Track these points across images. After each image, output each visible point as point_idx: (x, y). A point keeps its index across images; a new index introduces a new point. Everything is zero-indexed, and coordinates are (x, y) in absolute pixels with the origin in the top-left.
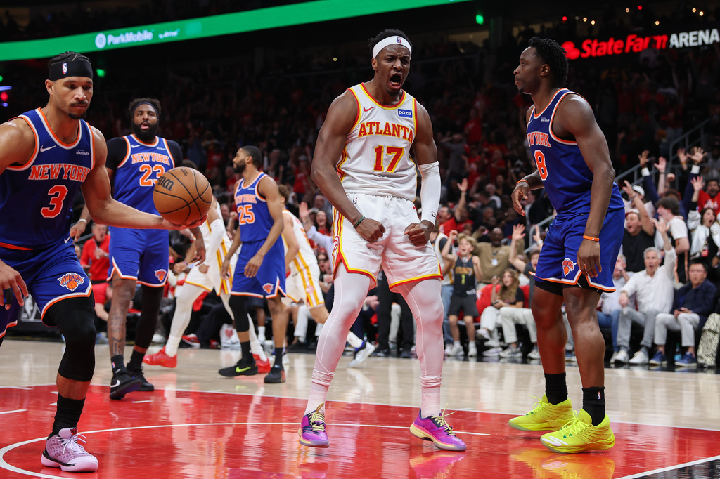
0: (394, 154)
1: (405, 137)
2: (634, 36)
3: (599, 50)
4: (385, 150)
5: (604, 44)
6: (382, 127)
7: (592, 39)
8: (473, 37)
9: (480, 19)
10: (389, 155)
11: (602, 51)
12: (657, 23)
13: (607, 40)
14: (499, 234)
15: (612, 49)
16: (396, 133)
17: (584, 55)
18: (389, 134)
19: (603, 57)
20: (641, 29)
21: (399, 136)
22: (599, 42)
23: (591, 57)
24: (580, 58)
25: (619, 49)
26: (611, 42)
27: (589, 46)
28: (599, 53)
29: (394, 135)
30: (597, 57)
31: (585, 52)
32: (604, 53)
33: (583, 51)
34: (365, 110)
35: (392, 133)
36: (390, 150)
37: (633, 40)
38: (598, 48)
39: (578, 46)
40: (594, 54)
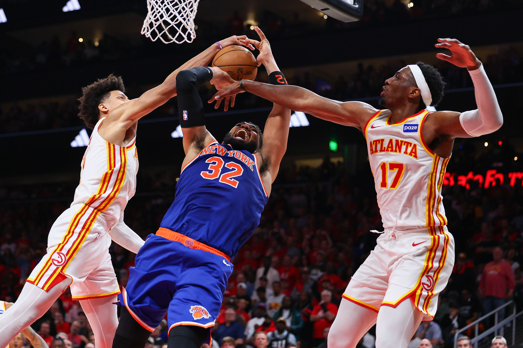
0: (396, 170)
1: (406, 153)
2: (494, 172)
4: (388, 167)
6: (386, 145)
9: (333, 145)
10: (391, 171)
12: (516, 159)
16: (397, 149)
18: (392, 151)
20: (500, 164)
21: (400, 152)
29: (396, 151)
34: (372, 127)
35: (394, 149)
36: (393, 166)
37: (492, 176)
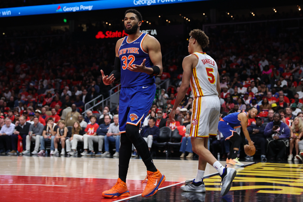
3: (112, 35)
5: (114, 33)
7: (110, 31)
8: (62, 28)
9: (65, 21)
11: (113, 36)
13: (115, 32)
14: (74, 107)
15: (117, 35)
17: (106, 37)
19: (114, 38)
22: (112, 32)
23: (109, 38)
24: (105, 38)
25: (120, 35)
26: (117, 32)
27: (108, 33)
28: (112, 37)
30: (111, 38)
31: (107, 36)
32: (114, 37)
33: (106, 35)
38: (112, 34)
39: (104, 33)
40: (110, 37)
